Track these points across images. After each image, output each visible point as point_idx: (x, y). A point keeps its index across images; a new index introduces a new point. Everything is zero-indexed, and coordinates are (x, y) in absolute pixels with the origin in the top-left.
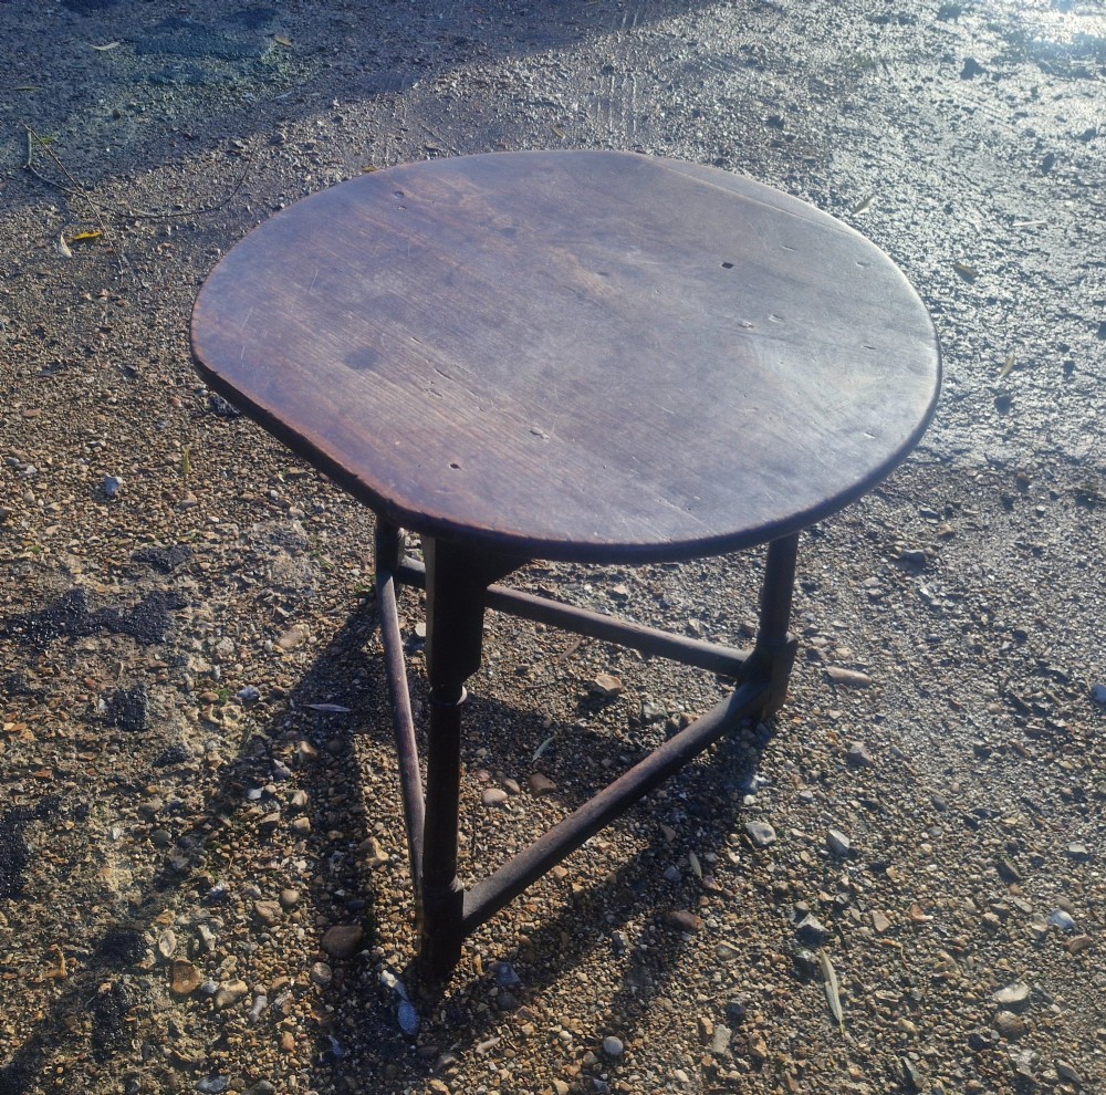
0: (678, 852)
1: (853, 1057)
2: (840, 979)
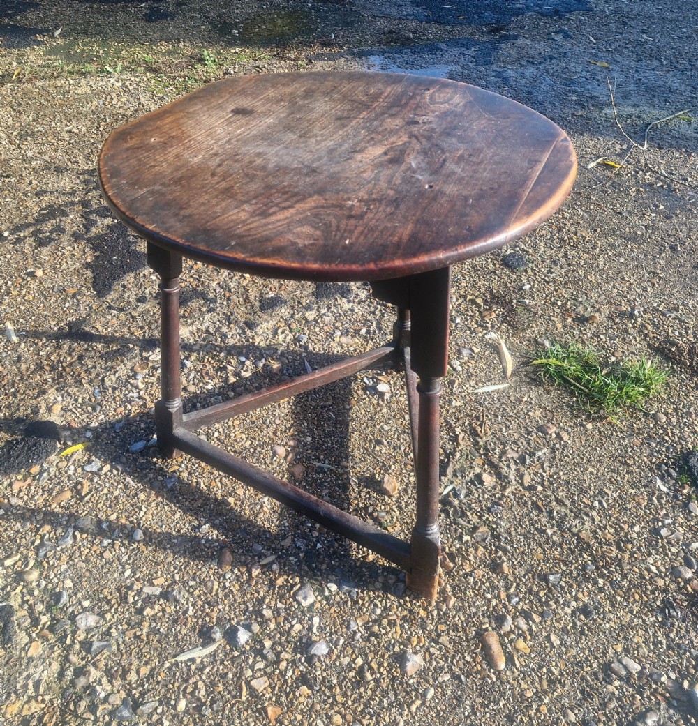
0: (274, 550)
1: (153, 669)
2: (207, 656)
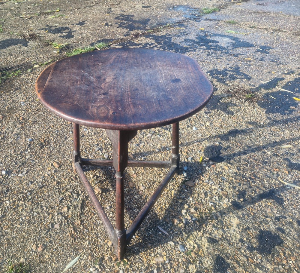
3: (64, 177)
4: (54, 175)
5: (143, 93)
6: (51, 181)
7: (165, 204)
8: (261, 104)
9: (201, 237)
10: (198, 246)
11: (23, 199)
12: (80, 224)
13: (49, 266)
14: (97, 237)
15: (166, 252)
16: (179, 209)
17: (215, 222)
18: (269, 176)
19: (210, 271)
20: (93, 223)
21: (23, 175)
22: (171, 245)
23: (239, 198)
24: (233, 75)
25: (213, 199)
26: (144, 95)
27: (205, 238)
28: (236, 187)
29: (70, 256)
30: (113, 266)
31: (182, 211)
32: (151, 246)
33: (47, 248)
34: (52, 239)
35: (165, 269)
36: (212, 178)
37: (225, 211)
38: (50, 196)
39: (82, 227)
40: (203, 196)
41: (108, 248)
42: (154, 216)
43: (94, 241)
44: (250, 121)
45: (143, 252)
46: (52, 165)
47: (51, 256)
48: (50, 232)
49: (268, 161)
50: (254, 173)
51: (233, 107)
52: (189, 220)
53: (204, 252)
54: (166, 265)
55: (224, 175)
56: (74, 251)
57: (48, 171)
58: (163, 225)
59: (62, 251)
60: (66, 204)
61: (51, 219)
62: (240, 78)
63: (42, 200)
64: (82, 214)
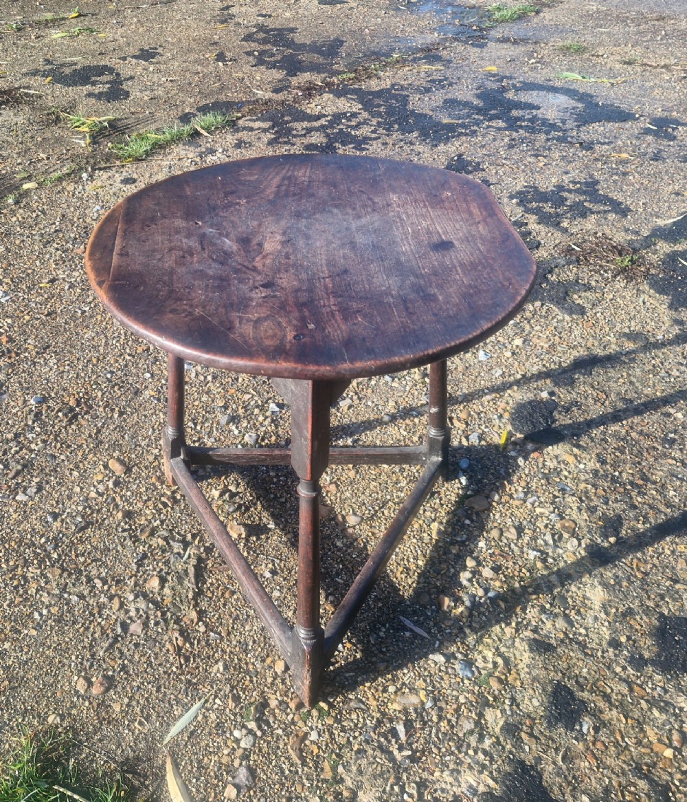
3: (141, 497)
4: (115, 492)
5: (362, 280)
6: (108, 511)
7: (416, 558)
8: (656, 282)
9: (513, 639)
10: (507, 661)
11: (35, 562)
12: (195, 620)
13: (126, 731)
14: (246, 651)
15: (425, 681)
16: (452, 570)
17: (545, 600)
18: (680, 476)
19: (537, 721)
20: (231, 616)
21: (30, 497)
22: (436, 663)
23: (606, 537)
24: (581, 203)
25: (540, 542)
26: (366, 286)
27: (522, 639)
28: (595, 508)
29: (177, 703)
30: (293, 723)
31: (461, 574)
32: (387, 667)
33: (116, 686)
34: (126, 662)
35: (425, 723)
36: (534, 488)
37: (572, 571)
38: (109, 550)
39: (202, 629)
40: (512, 534)
41: (275, 679)
42: (389, 592)
43: (236, 661)
44: (627, 331)
45: (368, 684)
46: (106, 466)
47: (128, 705)
48: (119, 645)
49: (676, 437)
50: (641, 470)
51: (583, 294)
52: (481, 598)
53: (522, 675)
54: (428, 714)
55: (566, 477)
56: (186, 689)
57: (96, 483)
58: (414, 612)
59: (157, 692)
60: (154, 569)
61: (119, 610)
62: (599, 212)
63: (89, 561)
64: (199, 594)
